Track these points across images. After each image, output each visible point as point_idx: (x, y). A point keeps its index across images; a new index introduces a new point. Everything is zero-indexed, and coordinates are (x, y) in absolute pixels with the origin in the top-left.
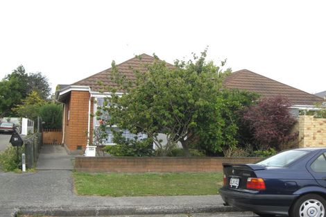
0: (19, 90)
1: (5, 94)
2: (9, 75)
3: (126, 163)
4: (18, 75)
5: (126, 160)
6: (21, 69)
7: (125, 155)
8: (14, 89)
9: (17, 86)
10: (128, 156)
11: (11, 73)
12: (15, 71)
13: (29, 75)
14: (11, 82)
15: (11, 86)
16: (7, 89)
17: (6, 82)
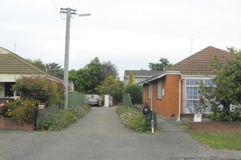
0: (96, 75)
1: (86, 78)
2: (88, 65)
3: (224, 126)
4: (94, 64)
5: (224, 124)
6: (96, 60)
7: (223, 121)
8: (92, 74)
9: (95, 72)
10: (225, 121)
11: (89, 63)
12: (93, 61)
13: (102, 64)
14: (90, 69)
15: (91, 72)
16: (88, 74)
17: (87, 70)
